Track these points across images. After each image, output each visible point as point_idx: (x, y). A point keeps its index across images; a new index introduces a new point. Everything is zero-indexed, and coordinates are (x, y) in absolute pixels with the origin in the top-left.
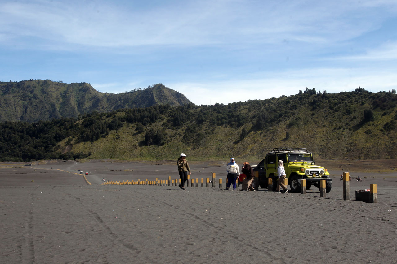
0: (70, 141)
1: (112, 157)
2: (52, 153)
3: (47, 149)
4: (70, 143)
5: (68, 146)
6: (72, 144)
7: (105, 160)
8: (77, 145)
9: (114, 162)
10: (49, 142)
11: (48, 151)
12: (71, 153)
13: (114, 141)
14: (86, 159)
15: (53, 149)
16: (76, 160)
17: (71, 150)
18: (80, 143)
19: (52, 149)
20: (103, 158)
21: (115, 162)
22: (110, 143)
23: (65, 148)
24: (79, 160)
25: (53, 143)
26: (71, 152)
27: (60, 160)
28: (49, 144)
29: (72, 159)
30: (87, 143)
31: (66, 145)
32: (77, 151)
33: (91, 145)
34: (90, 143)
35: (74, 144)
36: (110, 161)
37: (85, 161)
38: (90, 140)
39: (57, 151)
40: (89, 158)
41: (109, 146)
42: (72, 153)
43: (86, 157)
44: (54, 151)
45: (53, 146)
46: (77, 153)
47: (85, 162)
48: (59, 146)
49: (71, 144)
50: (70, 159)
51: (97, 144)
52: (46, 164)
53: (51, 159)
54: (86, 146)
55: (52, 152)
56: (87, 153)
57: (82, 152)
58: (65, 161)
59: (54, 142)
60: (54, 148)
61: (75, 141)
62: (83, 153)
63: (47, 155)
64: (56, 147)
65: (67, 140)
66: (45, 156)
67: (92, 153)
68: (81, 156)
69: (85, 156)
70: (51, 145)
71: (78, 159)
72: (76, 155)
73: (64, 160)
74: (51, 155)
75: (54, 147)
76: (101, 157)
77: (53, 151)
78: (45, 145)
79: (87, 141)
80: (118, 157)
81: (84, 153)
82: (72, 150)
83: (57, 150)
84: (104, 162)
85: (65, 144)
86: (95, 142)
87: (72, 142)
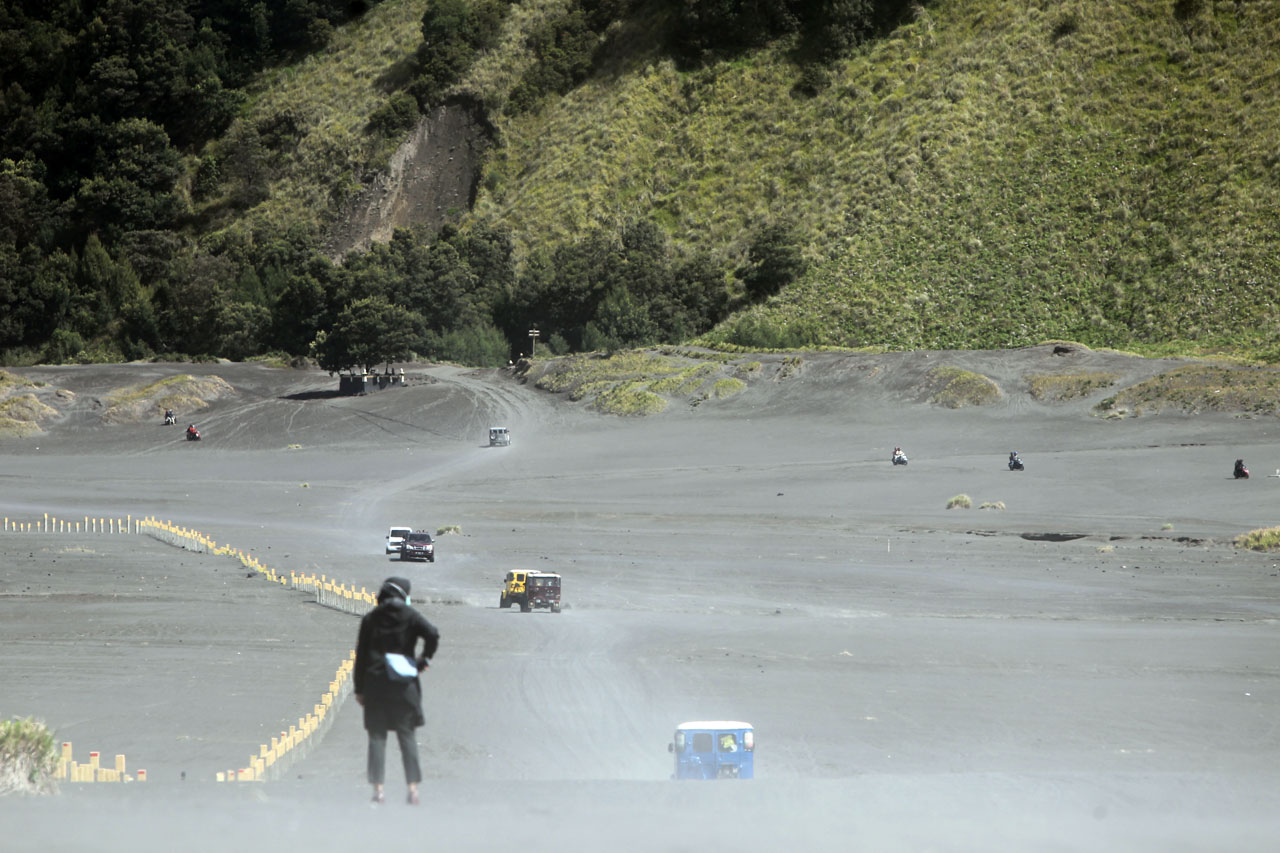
0: (457, 49)
1: (1130, 323)
2: (165, 253)
3: (87, 187)
4: (444, 79)
5: (422, 132)
6: (493, 103)
7: (1001, 370)
8: (561, 109)
9: (1148, 394)
10: (114, 67)
11: (107, 217)
12: (471, 249)
13: (1184, 46)
14: (697, 344)
15: (183, 191)
16: (541, 362)
17: (471, 204)
18: (612, 83)
19: (165, 184)
20: (994, 338)
21: (1163, 406)
22: (1105, 73)
23: (372, 172)
24: (584, 361)
25: (179, 85)
26: (463, 231)
27: (271, 363)
28: (113, 111)
29: (473, 358)
30: (725, 86)
31: (387, 126)
32: (571, 223)
33: (808, 108)
34: (785, 77)
35: (520, 103)
36: (1085, 387)
37: (676, 392)
38: (777, 30)
39: (241, 227)
40: (741, 339)
41: (1096, 127)
42: (488, 255)
43: (716, 313)
44: (200, 223)
45: (188, 139)
46: (562, 256)
47: (664, 403)
48: (283, 130)
49: (466, 101)
50: (441, 355)
51: (898, 91)
52: (34, 430)
53: (130, 356)
54: (706, 129)
55: (170, 238)
56: (729, 254)
57: (639, 238)
58: (351, 387)
59: (191, 74)
60: (203, 171)
61: (533, 43)
62: (657, 250)
63: (83, 280)
64: (232, 157)
65: (412, 33)
66: (53, 302)
67: (811, 252)
68: (622, 303)
69: (691, 302)
70: (141, 125)
71: (576, 344)
72: (548, 278)
73: (333, 359)
74: (144, 294)
75: (190, 162)
76: (956, 320)
77: (180, 223)
78: (45, 119)
79: (734, 43)
80: (1238, 318)
81: (677, 247)
82: (485, 198)
83: (238, 206)
84: (981, 394)
85: (382, 101)
86: (857, 66)
87: (482, 75)
